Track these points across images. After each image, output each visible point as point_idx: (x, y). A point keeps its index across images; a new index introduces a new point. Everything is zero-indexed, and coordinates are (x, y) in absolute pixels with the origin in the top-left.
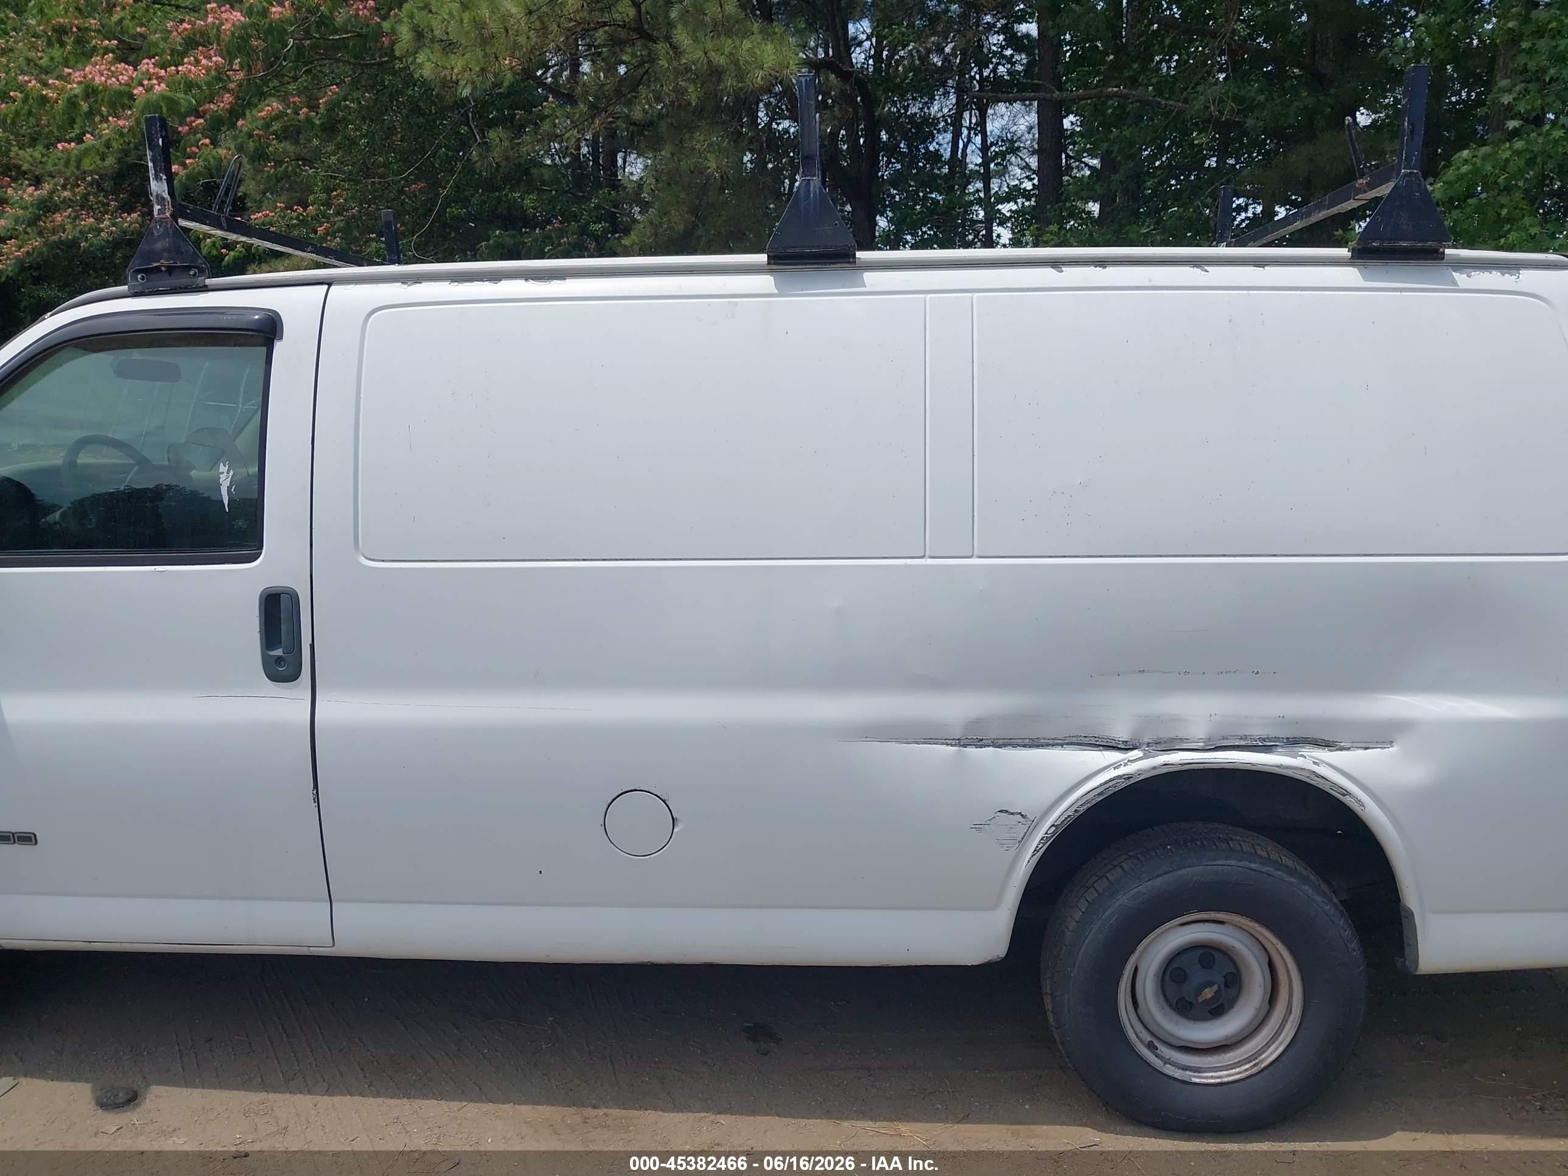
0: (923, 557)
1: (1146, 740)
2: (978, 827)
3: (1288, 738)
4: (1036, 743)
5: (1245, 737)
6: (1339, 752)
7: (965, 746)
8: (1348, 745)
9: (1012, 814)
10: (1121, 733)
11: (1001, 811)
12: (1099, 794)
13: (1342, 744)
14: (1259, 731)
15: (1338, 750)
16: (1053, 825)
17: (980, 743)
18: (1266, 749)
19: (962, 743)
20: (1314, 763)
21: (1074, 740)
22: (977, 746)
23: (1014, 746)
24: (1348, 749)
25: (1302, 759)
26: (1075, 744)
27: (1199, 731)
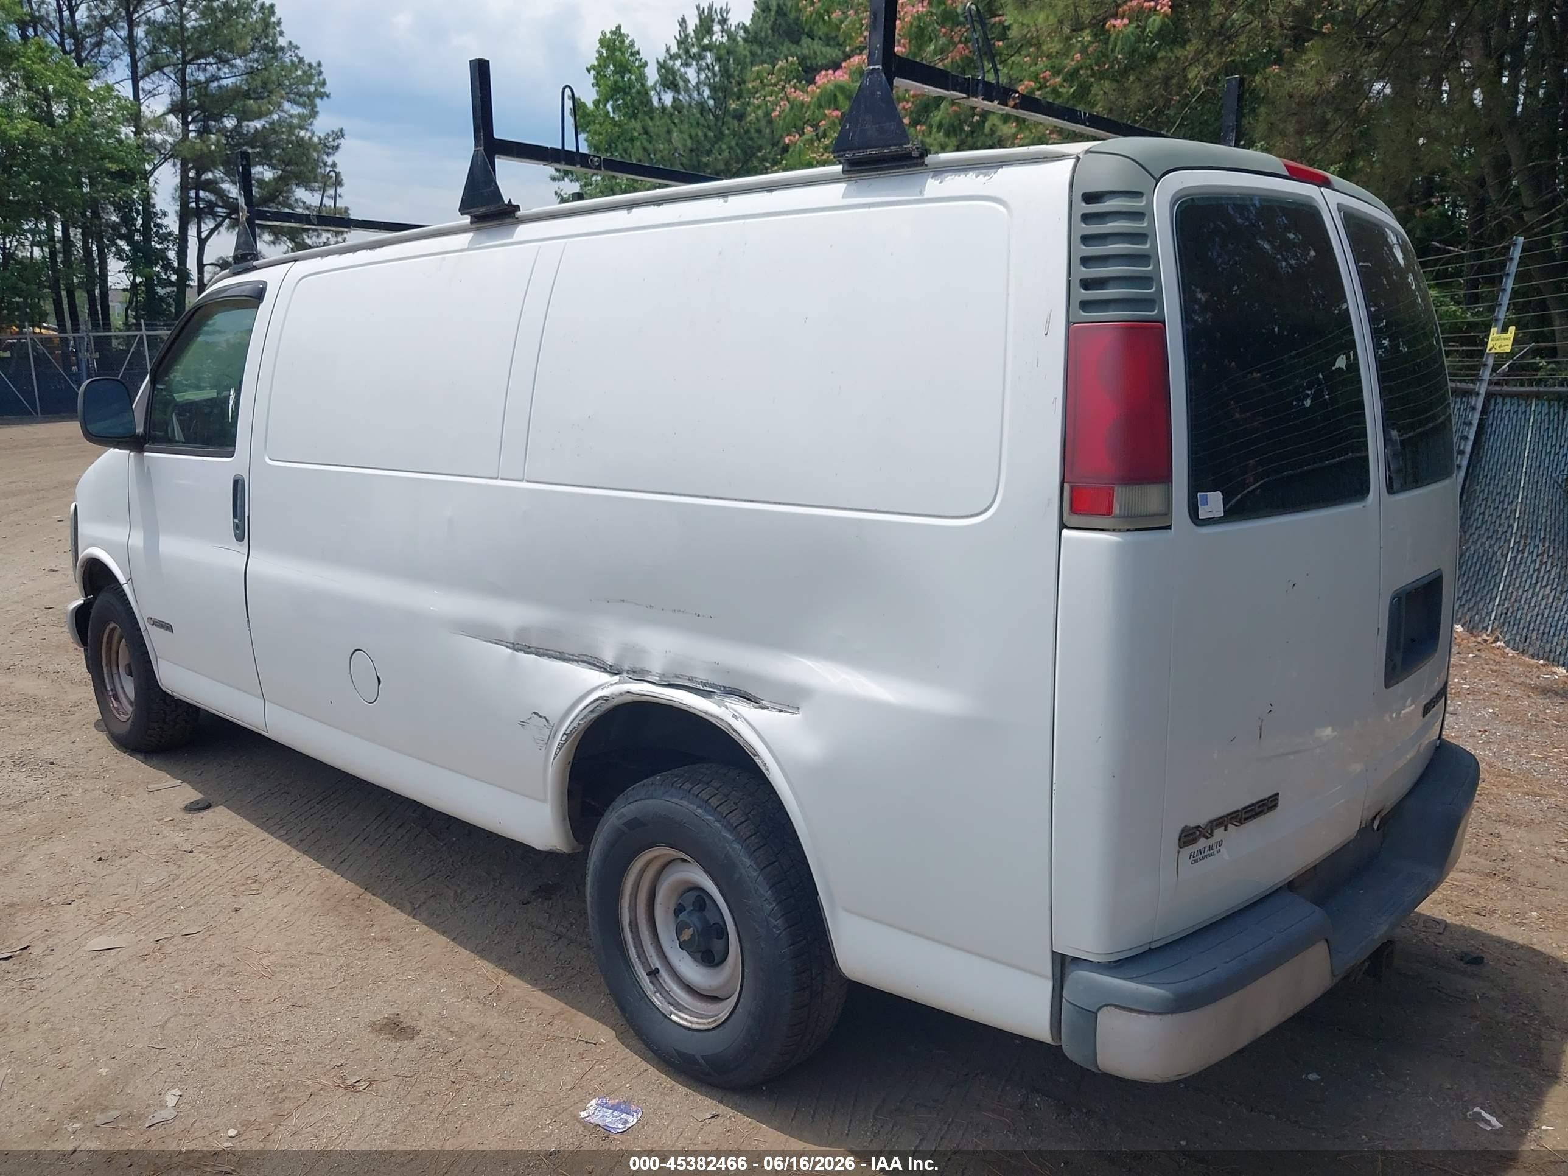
0: (497, 478)
1: (626, 668)
2: (522, 724)
3: (724, 687)
4: (562, 657)
5: (691, 679)
6: (760, 710)
7: (517, 650)
8: (767, 704)
9: (541, 717)
10: (609, 658)
11: (534, 713)
12: (592, 711)
13: (764, 702)
14: (701, 675)
15: (760, 707)
16: (565, 734)
17: (527, 650)
18: (707, 694)
19: (515, 647)
20: (734, 716)
21: (585, 659)
22: (526, 652)
23: (550, 656)
24: (767, 708)
25: (723, 708)
26: (583, 661)
27: (656, 666)
